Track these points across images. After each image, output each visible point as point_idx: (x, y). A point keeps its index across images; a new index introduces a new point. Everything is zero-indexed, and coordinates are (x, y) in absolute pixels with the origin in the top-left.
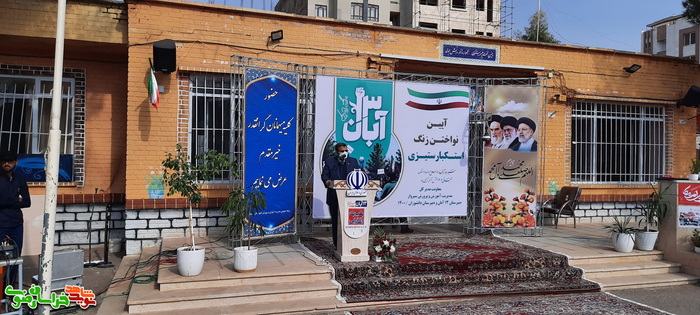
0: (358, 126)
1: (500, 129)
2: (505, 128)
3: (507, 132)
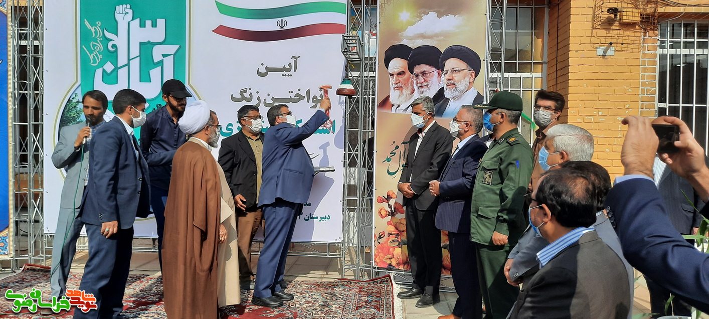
1: (408, 73)
2: (418, 69)
3: (421, 79)
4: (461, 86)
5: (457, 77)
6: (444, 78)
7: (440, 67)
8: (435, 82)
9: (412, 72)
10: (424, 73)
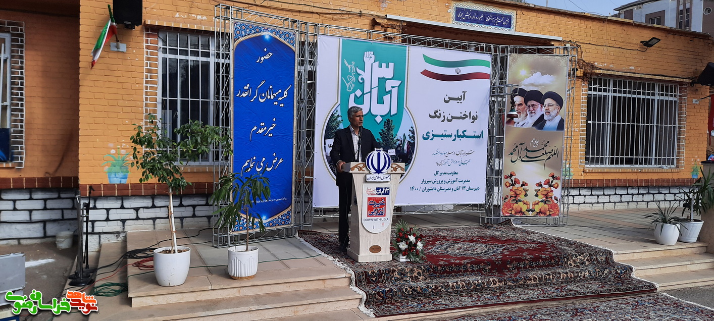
0: (367, 97)
1: (524, 105)
2: (529, 103)
3: (531, 108)
4: (553, 114)
5: (551, 109)
6: (544, 109)
7: (542, 103)
8: (539, 111)
9: (526, 104)
10: (533, 105)
